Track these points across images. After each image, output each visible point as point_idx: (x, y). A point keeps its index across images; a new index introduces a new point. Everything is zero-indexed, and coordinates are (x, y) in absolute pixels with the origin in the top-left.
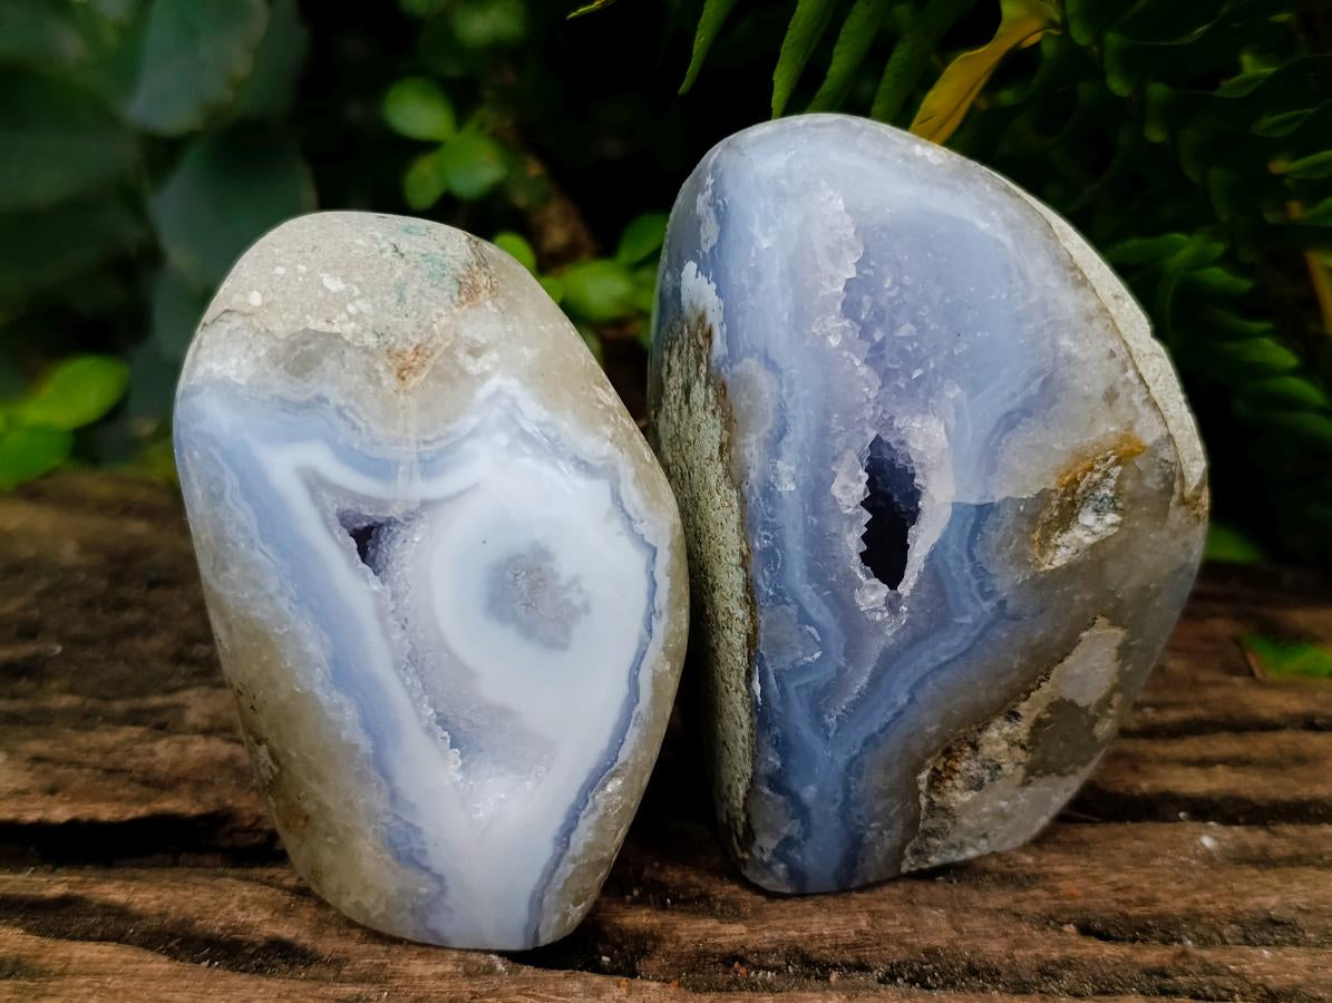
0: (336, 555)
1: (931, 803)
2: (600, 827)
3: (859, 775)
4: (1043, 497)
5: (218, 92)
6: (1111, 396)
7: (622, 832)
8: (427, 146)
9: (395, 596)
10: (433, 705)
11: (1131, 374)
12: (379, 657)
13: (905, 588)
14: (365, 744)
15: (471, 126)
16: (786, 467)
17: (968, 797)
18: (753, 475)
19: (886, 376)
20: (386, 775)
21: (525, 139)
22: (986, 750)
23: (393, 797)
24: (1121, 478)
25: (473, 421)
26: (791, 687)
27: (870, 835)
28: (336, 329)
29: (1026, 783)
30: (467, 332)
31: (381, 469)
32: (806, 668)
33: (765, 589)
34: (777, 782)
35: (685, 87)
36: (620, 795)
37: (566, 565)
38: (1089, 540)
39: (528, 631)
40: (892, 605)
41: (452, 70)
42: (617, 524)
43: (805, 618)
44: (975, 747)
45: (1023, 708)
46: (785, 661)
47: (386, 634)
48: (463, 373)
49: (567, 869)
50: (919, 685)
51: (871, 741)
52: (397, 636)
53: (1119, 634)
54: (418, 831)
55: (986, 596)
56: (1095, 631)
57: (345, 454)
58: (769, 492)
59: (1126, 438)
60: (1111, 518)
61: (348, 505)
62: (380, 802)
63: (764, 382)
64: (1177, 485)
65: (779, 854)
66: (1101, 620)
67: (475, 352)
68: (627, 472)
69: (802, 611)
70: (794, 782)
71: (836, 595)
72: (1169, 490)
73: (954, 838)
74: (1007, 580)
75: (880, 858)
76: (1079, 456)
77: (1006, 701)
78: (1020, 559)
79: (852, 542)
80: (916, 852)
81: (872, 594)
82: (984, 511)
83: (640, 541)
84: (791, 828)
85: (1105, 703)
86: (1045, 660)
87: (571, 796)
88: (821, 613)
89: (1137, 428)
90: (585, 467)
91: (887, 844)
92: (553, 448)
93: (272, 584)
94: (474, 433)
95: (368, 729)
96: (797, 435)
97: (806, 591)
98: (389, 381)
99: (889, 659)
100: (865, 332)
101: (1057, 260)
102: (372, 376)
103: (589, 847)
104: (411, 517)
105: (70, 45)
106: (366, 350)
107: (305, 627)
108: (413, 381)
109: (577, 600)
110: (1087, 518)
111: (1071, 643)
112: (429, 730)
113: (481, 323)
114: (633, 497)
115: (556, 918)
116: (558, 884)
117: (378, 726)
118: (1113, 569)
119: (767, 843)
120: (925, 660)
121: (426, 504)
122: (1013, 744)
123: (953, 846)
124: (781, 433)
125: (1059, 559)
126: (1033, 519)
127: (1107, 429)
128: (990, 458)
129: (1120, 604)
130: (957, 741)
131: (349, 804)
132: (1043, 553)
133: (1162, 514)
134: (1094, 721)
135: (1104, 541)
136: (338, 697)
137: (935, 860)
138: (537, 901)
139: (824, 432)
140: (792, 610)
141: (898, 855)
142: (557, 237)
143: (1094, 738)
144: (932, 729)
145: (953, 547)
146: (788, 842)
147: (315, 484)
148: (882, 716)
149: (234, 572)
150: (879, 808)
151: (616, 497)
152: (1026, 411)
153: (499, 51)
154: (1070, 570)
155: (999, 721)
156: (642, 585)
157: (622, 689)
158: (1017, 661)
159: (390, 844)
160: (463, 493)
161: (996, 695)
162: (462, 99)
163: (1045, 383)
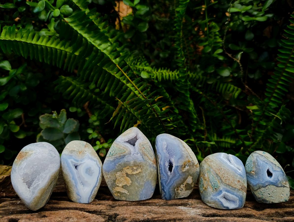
0: (73, 168)
1: (177, 192)
2: (95, 192)
3: (170, 189)
4: (182, 165)
5: (72, 130)
6: (187, 157)
7: (97, 192)
8: (90, 134)
9: (78, 171)
10: (81, 181)
11: (189, 155)
12: (76, 177)
13: (172, 173)
14: (75, 184)
15: (95, 132)
16: (162, 162)
17: (180, 192)
18: (159, 163)
19: (170, 155)
20: (76, 187)
21: (99, 133)
22: (181, 187)
23: (77, 189)
24: (189, 164)
25: (85, 157)
26: (163, 181)
27: (171, 195)
28: (75, 150)
29: (186, 191)
30: (85, 150)
31: (77, 161)
32: (164, 179)
33: (161, 173)
34: (163, 190)
35: (114, 129)
36: (97, 189)
37: (92, 169)
38: (187, 169)
39: (89, 174)
40: (171, 174)
41: (93, 127)
42: (97, 165)
43: (164, 175)
44: (180, 187)
45: (184, 184)
46: (163, 179)
47: (77, 175)
48: (85, 153)
49: (92, 195)
50: (174, 181)
51: (170, 186)
52: (78, 175)
53: (192, 177)
54: (79, 192)
55: (179, 173)
56: (189, 177)
57: (75, 160)
58: (161, 165)
59: (189, 160)
60: (189, 167)
61: (75, 164)
62: (76, 189)
63: (160, 155)
64: (194, 164)
65: (164, 196)
66: (189, 176)
67: (86, 151)
68: (98, 161)
69: (164, 174)
70: (164, 190)
71: (166, 173)
72: (193, 165)
73: (180, 195)
74: (180, 172)
75: (173, 197)
76: (185, 162)
77: (182, 183)
78: (181, 170)
79: (167, 169)
80: (176, 197)
81: (169, 173)
82: (178, 166)
83: (99, 167)
84: (164, 194)
85: (192, 183)
86: (185, 179)
87: (92, 189)
88: (165, 175)
89: (190, 159)
90: (94, 161)
91: (173, 196)
92: (92, 159)
93: (68, 171)
94: (85, 158)
95: (75, 183)
96: (162, 160)
97: (164, 173)
98: (79, 154)
99: (171, 179)
100: (168, 151)
101: (182, 146)
102: (77, 153)
103: (94, 193)
104: (80, 165)
105: (59, 126)
106: (77, 151)
107: (70, 174)
108: (81, 154)
109: (93, 172)
110: (186, 167)
111: (187, 178)
112: (80, 183)
113: (87, 149)
114: (98, 163)
115: (91, 200)
116: (91, 197)
117: (76, 183)
118: (190, 172)
119: (163, 195)
120: (174, 179)
121: (81, 164)
122: (184, 187)
123: (180, 196)
124: (161, 159)
125: (184, 170)
126: (182, 167)
127: (187, 160)
128: (178, 162)
129: (191, 174)
130: (178, 186)
131: (73, 190)
132: (183, 170)
133: (193, 167)
134: (191, 185)
135: (188, 169)
136: (73, 180)
137: (178, 198)
138: (89, 198)
139: (165, 159)
140: (163, 174)
141: (174, 197)
142: (102, 141)
143: (192, 187)
144: (176, 185)
145: (175, 169)
146: (164, 195)
147: (72, 162)
148: (171, 184)
149: (65, 170)
150: (172, 192)
151: (97, 163)
152: (180, 158)
153: (97, 126)
154: (185, 172)
155: (182, 185)
156: (99, 171)
157: (97, 179)
158: (182, 179)
159: (77, 193)
160: (84, 163)
161: (181, 182)
162: (94, 130)
163: (182, 156)
